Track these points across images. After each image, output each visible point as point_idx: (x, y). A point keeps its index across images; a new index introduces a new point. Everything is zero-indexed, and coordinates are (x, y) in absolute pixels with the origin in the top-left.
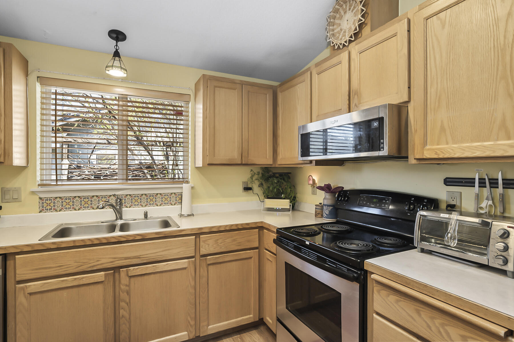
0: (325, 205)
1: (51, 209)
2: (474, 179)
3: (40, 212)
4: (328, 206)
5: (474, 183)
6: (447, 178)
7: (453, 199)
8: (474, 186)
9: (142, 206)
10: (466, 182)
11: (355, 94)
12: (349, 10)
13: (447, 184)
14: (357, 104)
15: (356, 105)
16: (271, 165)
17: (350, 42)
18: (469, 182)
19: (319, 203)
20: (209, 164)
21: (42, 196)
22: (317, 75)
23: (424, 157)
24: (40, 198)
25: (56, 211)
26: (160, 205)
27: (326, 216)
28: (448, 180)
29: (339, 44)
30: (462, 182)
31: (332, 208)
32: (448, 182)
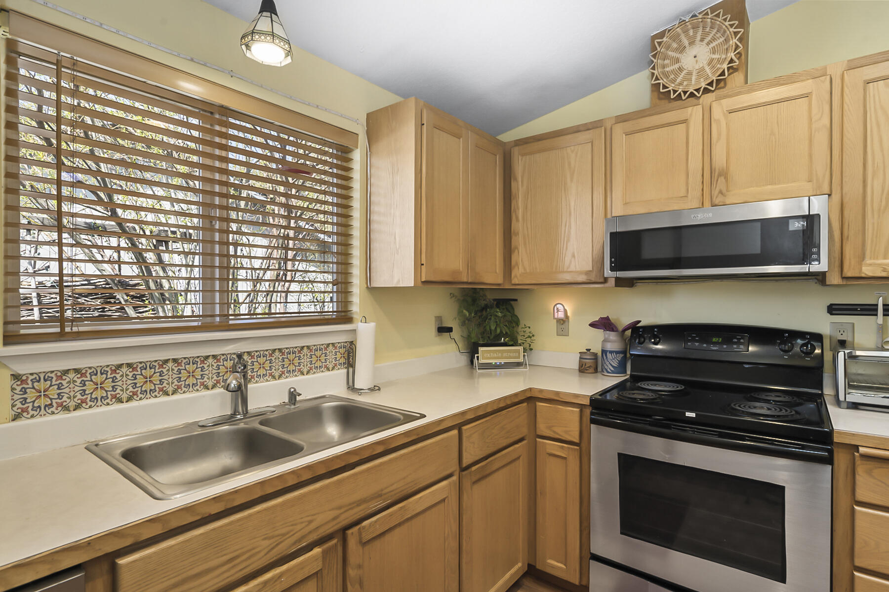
0: (611, 352)
1: (51, 405)
2: (877, 305)
3: (16, 417)
4: (617, 352)
5: (876, 310)
6: (831, 305)
7: (841, 333)
8: (876, 315)
9: (274, 377)
10: (862, 310)
11: (720, 175)
12: (702, 40)
13: (834, 312)
14: (724, 191)
15: (721, 192)
16: (499, 285)
17: (706, 91)
18: (869, 310)
19: (586, 350)
20: (425, 283)
21: (22, 369)
22: (624, 135)
23: (863, 275)
24: (16, 377)
25: (66, 409)
26: (308, 373)
27: (612, 369)
28: (834, 307)
29: (682, 92)
30: (856, 310)
31: (623, 355)
32: (833, 309)
